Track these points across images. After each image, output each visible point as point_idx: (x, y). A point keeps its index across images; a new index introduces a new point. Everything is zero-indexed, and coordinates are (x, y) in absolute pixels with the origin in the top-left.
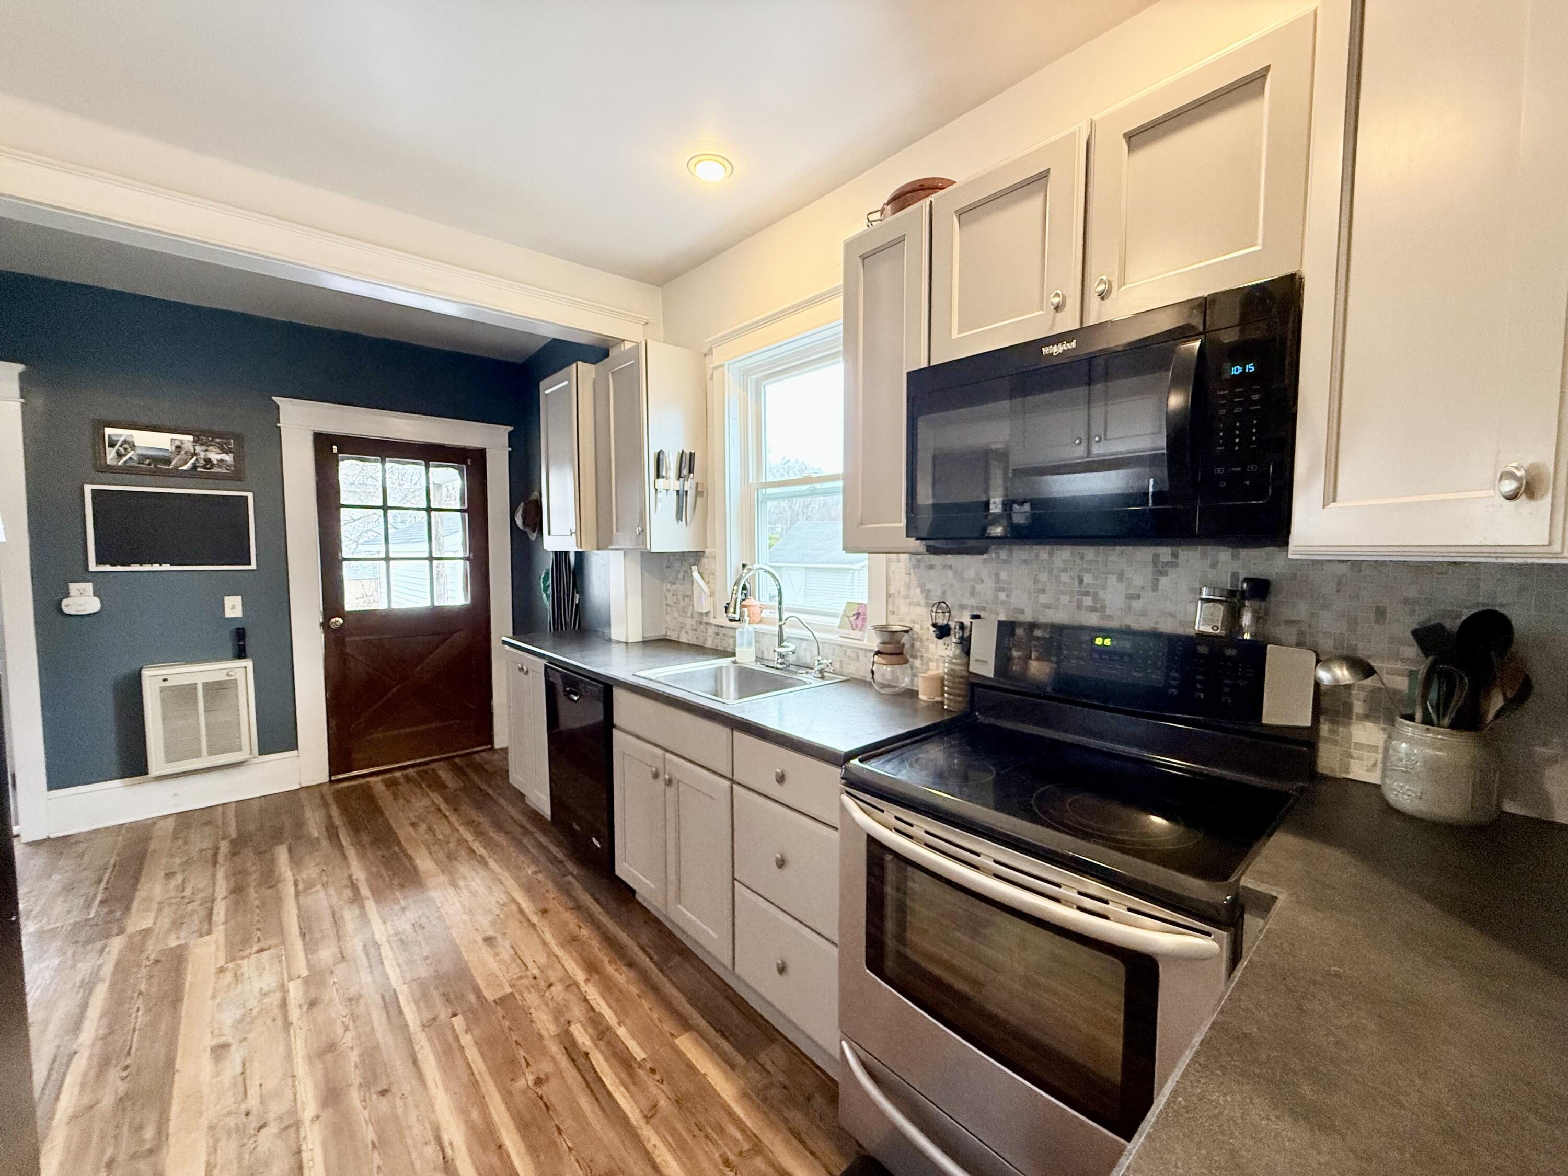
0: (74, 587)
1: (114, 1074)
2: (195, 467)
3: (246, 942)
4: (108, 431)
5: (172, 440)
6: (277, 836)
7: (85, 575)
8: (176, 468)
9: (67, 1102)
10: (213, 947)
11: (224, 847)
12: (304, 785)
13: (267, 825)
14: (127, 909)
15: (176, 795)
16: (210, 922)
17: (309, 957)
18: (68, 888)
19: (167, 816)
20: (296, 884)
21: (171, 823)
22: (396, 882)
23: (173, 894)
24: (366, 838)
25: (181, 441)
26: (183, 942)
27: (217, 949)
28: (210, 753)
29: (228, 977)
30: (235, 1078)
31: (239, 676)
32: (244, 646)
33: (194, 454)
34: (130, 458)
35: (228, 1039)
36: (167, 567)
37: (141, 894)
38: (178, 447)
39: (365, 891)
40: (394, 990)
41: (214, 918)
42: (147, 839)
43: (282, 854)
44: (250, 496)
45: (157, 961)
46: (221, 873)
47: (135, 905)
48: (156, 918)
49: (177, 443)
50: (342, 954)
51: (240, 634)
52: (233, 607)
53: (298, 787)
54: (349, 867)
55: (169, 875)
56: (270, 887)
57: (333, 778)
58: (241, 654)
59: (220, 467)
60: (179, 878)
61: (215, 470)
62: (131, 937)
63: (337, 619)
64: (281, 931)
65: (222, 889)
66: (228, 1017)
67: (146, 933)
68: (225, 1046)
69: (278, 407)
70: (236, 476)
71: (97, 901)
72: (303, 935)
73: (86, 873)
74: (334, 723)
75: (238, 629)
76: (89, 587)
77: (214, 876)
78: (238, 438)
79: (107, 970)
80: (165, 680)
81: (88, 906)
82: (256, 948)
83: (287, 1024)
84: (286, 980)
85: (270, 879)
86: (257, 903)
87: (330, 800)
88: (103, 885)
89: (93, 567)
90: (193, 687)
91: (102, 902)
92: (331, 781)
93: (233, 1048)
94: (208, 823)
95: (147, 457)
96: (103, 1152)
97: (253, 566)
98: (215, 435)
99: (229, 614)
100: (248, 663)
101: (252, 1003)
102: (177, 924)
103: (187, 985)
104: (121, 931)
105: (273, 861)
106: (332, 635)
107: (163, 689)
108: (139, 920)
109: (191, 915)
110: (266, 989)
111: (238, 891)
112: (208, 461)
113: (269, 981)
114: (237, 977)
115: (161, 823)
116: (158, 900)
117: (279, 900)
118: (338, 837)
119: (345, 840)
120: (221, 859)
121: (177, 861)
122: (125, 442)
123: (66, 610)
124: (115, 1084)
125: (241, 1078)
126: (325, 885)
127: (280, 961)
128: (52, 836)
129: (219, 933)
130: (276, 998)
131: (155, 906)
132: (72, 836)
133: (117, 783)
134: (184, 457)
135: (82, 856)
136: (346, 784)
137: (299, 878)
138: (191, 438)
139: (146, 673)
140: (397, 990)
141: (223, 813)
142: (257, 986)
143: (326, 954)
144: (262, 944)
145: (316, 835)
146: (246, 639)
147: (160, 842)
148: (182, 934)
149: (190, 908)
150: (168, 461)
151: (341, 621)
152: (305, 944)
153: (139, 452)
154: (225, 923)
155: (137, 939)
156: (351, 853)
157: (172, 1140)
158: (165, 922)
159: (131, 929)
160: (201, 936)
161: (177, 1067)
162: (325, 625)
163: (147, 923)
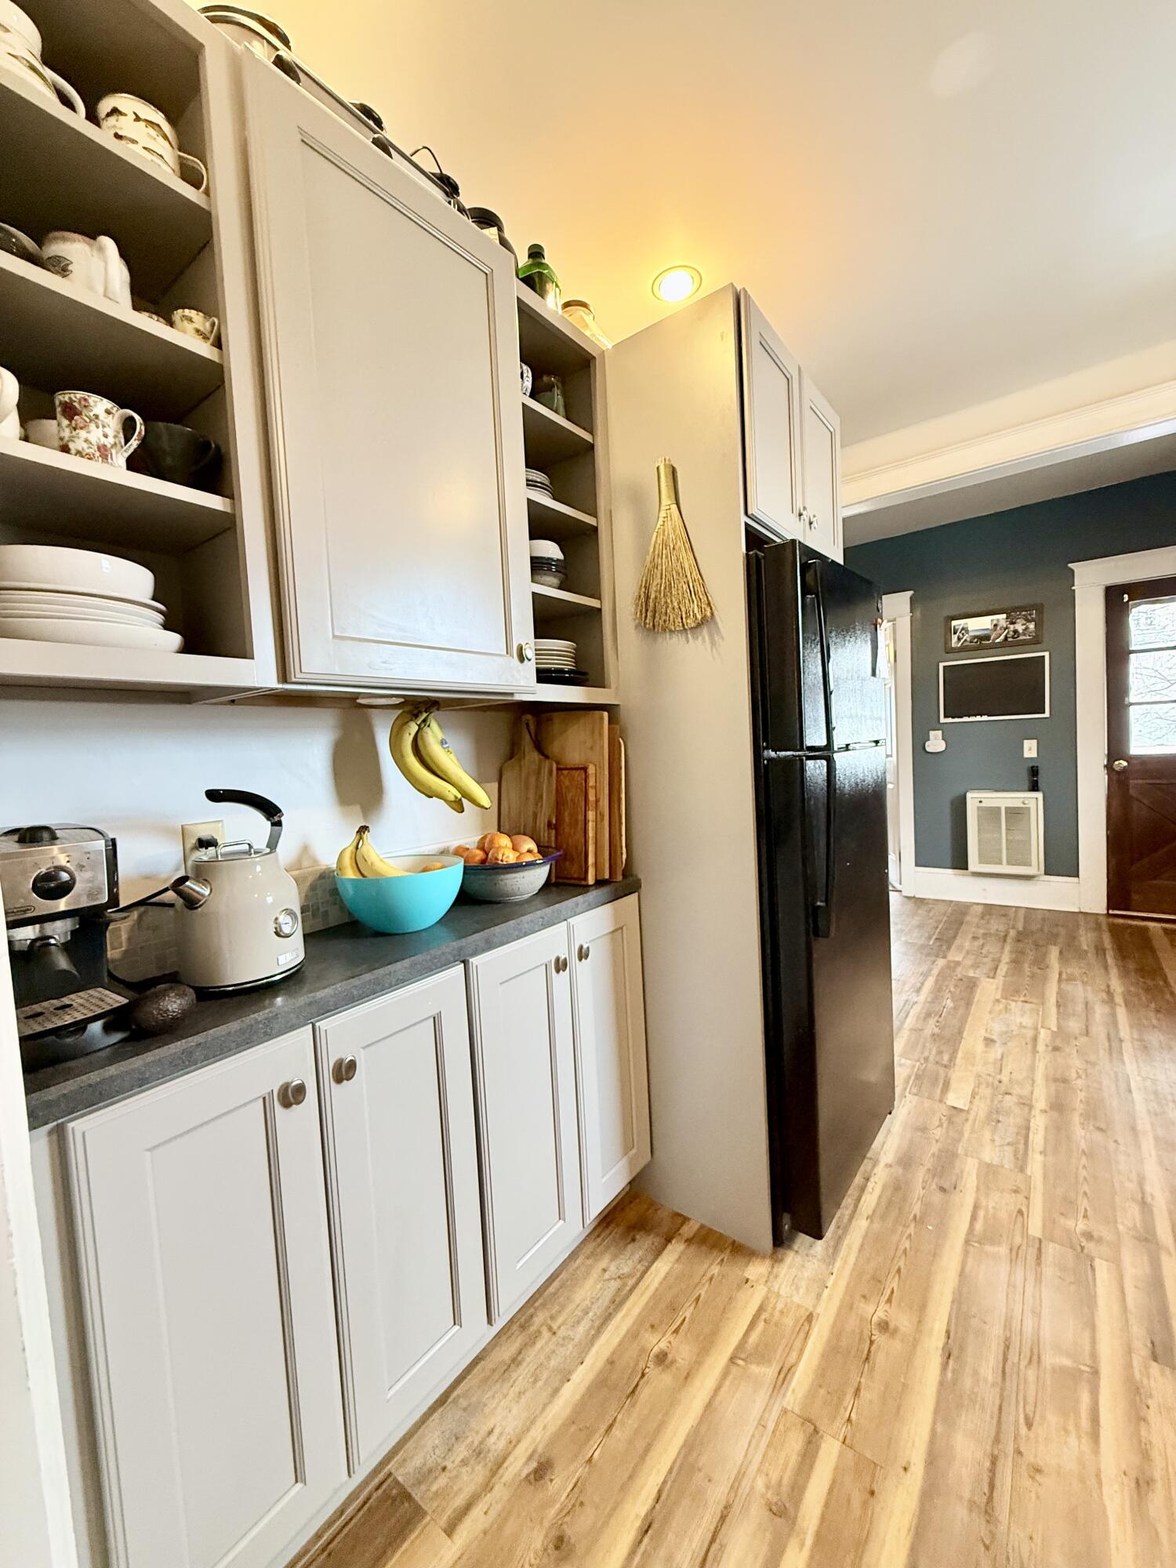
0: (932, 733)
1: (932, 1021)
2: (1006, 638)
3: (1017, 992)
4: (954, 623)
5: (992, 621)
6: (1053, 938)
7: (938, 726)
8: (993, 642)
9: (910, 1022)
10: (994, 987)
11: (1012, 933)
12: (1082, 910)
13: (1046, 930)
14: (949, 948)
15: (985, 890)
16: (995, 973)
17: (1061, 1021)
18: (920, 926)
19: (978, 904)
20: (1060, 974)
21: (980, 909)
22: (1153, 1005)
23: (975, 949)
24: (1131, 965)
25: (998, 620)
26: (977, 976)
27: (997, 989)
28: (1009, 863)
29: (1001, 1006)
30: (996, 1060)
31: (1032, 805)
32: (1037, 781)
33: (1007, 628)
34: (966, 640)
35: (994, 1037)
36: (985, 718)
37: (958, 942)
38: (996, 625)
39: (1119, 999)
40: (1128, 1075)
41: (998, 971)
42: (964, 914)
43: (1054, 952)
44: (1046, 654)
45: (961, 980)
46: (1008, 948)
47: (953, 947)
48: (964, 958)
49: (995, 622)
50: (1087, 1031)
51: (1034, 772)
52: (1030, 749)
53: (1077, 910)
54: (1109, 979)
55: (975, 938)
56: (1039, 968)
57: (1111, 912)
58: (1034, 787)
59: (1025, 635)
60: (981, 941)
61: (1021, 638)
62: (949, 961)
63: (1121, 761)
64: (1042, 998)
65: (1006, 958)
66: (997, 1028)
67: (958, 963)
68: (993, 1041)
69: (1073, 571)
70: (1036, 641)
71: (934, 937)
72: (1058, 1006)
73: (931, 921)
74: (1114, 862)
75: (1033, 767)
76: (939, 733)
77: (1003, 948)
78: (1039, 608)
79: (935, 972)
80: (981, 802)
81: (930, 938)
82: (1022, 999)
83: (1035, 1051)
84: (1039, 1026)
85: (1041, 962)
86: (1028, 974)
87: (1104, 927)
88: (938, 930)
89: (943, 720)
90: (999, 809)
91: (936, 939)
92: (1108, 915)
93: (997, 1045)
94: (1004, 915)
95: (975, 637)
96: (922, 1053)
97: (1047, 714)
98: (1021, 609)
99: (1027, 754)
100: (1039, 795)
101: (1013, 1027)
102: (975, 966)
103: (976, 1000)
104: (945, 957)
105: (1045, 955)
106: (1115, 777)
107: (978, 808)
108: (954, 956)
109: (984, 964)
110: (1024, 1024)
111: (1016, 962)
112: (1015, 632)
113: (1027, 1021)
114: (1006, 1009)
115: (975, 906)
116: (967, 948)
117: (1045, 980)
118: (1105, 954)
119: (1110, 960)
120: (1009, 940)
121: (982, 931)
122: (963, 629)
123: (928, 749)
124: (931, 1027)
125: (999, 1063)
126: (1084, 983)
127: (1038, 1014)
128: (917, 896)
129: (1000, 979)
130: (1030, 1034)
131: (964, 952)
132: (925, 899)
133: (950, 871)
134: (1000, 632)
135: (930, 911)
136: (1121, 921)
137: (1064, 970)
138: (1004, 616)
139: (969, 795)
140: (1131, 1077)
141: (1016, 912)
142: (1019, 1020)
143: (1074, 1025)
144: (1027, 999)
145: (1086, 948)
146: (1039, 776)
147: (971, 918)
148: (978, 971)
149: (985, 960)
150: (987, 638)
151: (1125, 764)
152: (1059, 1013)
153: (971, 634)
154: (1004, 977)
155: (952, 965)
156: (1114, 972)
157: (956, 1068)
158: (969, 962)
159: (950, 957)
160: (988, 977)
161: (964, 1035)
162: (1109, 767)
163: (959, 958)
